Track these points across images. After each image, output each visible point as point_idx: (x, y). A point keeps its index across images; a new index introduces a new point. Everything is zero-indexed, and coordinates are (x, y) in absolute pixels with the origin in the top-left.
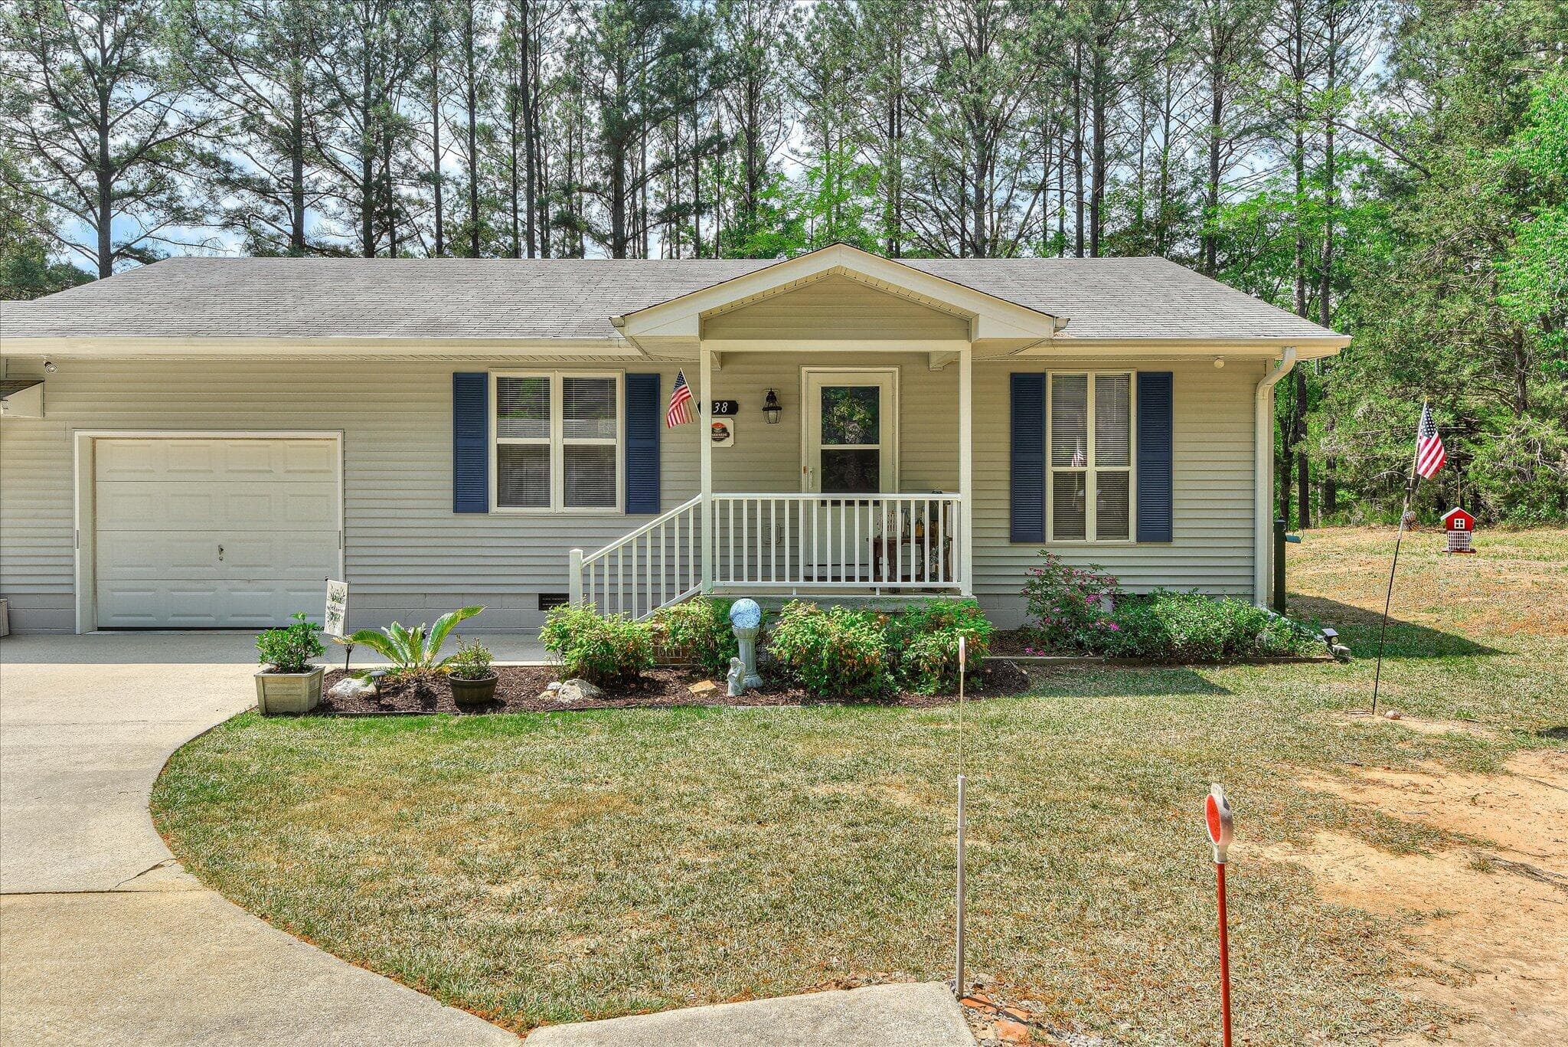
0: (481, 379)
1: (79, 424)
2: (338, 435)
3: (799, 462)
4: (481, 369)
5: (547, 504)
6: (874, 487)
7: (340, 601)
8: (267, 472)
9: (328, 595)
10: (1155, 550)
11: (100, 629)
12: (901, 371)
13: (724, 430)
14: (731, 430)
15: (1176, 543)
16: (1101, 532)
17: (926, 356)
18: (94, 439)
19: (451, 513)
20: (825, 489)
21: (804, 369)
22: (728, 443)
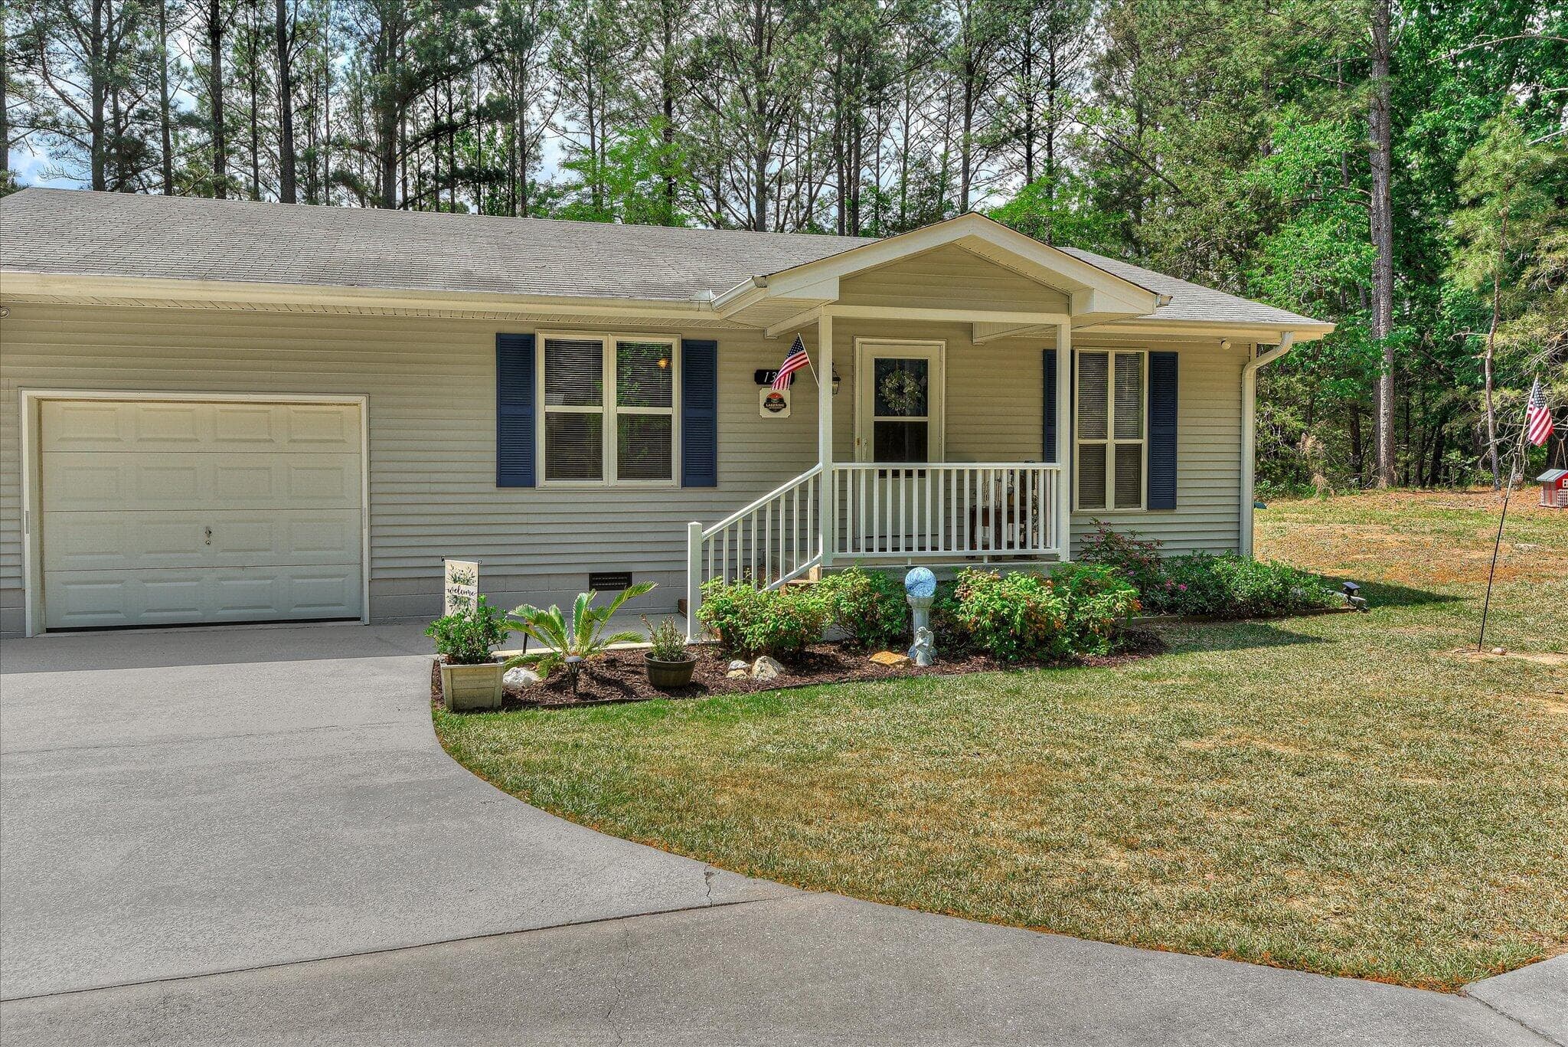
0: (526, 343)
1: (22, 382)
2: (363, 400)
3: (853, 435)
4: (527, 330)
5: (598, 475)
6: (923, 458)
7: (467, 582)
8: (265, 441)
9: (447, 576)
10: (1161, 517)
11: (49, 630)
12: (947, 343)
13: (781, 401)
14: (787, 400)
15: (1179, 510)
16: (1118, 503)
17: (968, 328)
18: (40, 401)
19: (493, 487)
20: (878, 458)
21: (858, 340)
22: (785, 413)
